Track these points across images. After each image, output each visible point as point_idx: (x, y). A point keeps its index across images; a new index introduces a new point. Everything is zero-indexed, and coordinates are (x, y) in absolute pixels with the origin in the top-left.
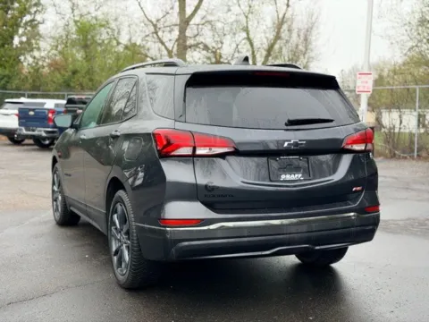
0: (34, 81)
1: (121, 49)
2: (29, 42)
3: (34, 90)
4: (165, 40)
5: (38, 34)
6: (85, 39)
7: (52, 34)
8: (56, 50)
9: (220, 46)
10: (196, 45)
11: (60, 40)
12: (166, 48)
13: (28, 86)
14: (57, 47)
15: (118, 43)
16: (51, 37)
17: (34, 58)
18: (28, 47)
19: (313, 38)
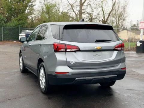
0: (32, 25)
1: (60, 14)
2: (30, 12)
3: (31, 28)
4: (75, 11)
5: (33, 9)
6: (48, 11)
7: (38, 9)
8: (39, 14)
9: (92, 12)
10: (85, 12)
11: (40, 11)
12: (75, 13)
13: (30, 26)
14: (39, 13)
15: (59, 12)
16: (37, 10)
17: (32, 17)
18: (30, 13)
19: (126, 9)
